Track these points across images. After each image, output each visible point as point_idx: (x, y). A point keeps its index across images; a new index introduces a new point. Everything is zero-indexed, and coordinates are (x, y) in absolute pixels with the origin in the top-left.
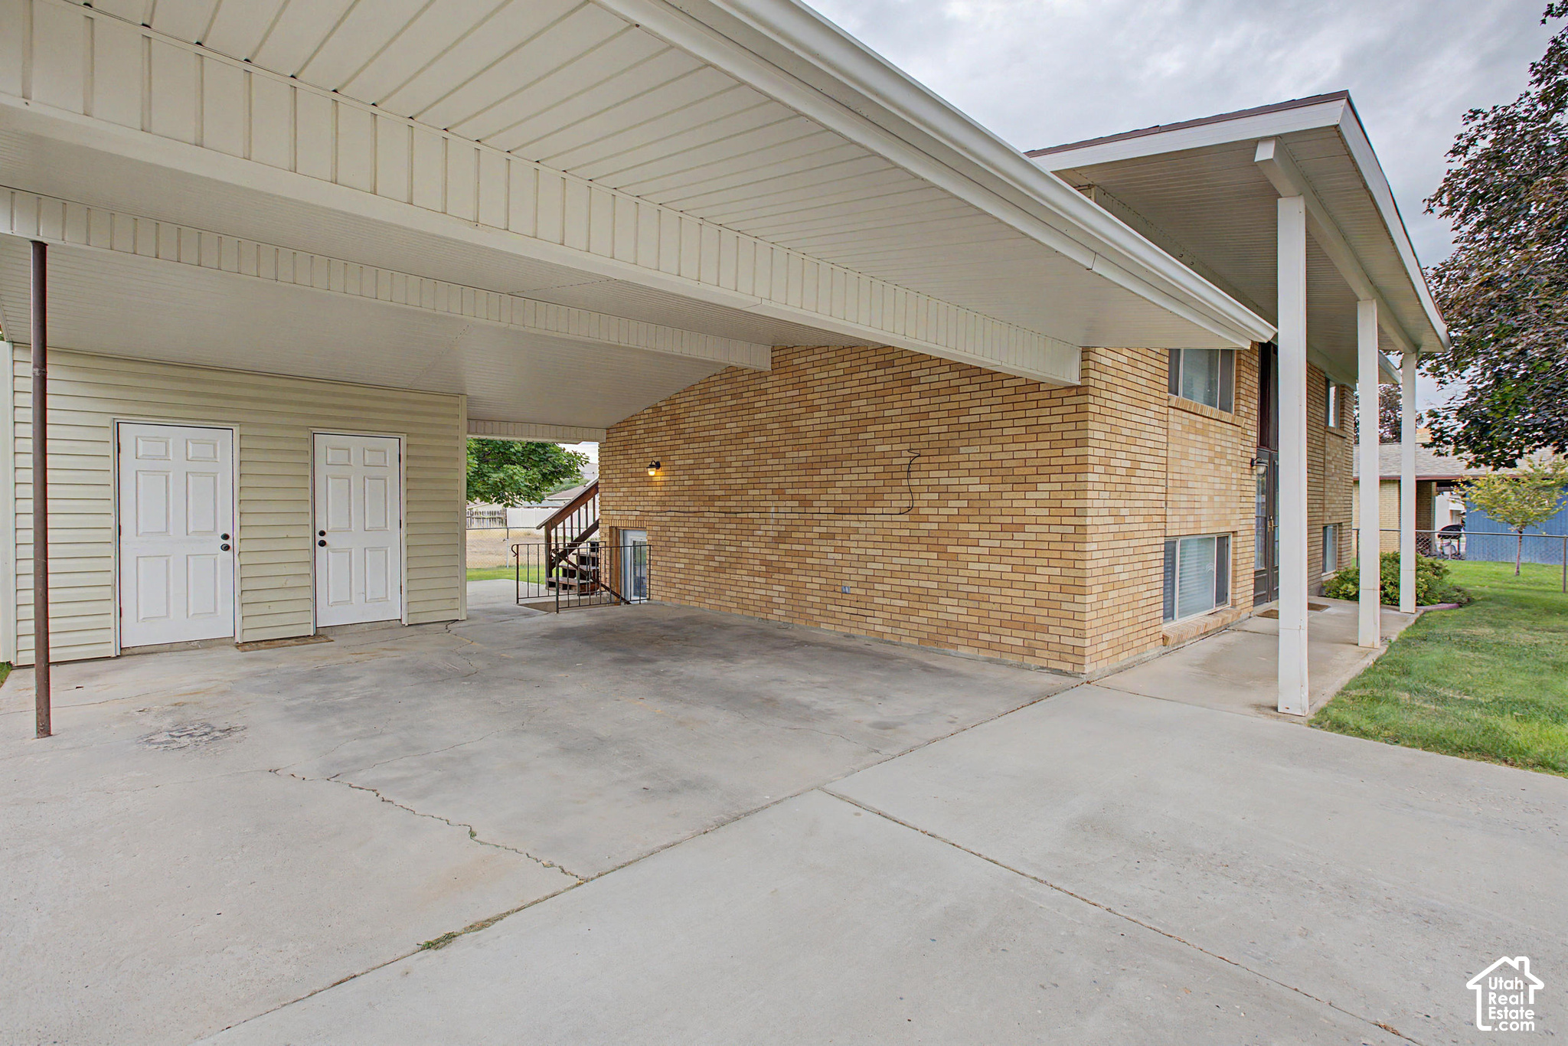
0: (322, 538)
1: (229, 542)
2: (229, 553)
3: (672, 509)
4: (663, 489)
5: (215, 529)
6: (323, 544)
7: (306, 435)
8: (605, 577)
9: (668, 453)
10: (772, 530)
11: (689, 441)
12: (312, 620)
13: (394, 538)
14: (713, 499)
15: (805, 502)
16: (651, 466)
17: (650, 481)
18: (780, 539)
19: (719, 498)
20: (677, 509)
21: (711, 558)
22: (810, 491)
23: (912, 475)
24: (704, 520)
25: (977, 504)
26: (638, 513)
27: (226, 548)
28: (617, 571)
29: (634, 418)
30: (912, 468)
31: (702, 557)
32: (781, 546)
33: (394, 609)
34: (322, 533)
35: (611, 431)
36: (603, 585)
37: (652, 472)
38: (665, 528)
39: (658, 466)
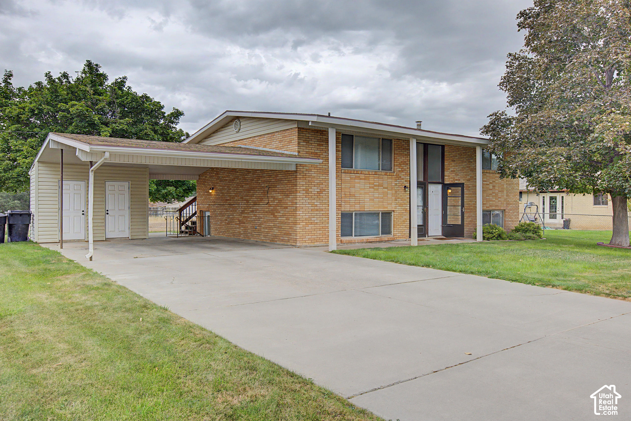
0: (107, 212)
1: (84, 213)
2: (84, 216)
3: (217, 204)
4: (214, 197)
5: (81, 210)
6: (108, 214)
7: (103, 182)
8: (198, 229)
9: (216, 185)
10: (240, 210)
11: (221, 181)
12: (105, 236)
13: (127, 213)
14: (227, 200)
15: (248, 201)
16: (211, 189)
17: (210, 194)
18: (243, 212)
19: (228, 200)
20: (218, 204)
21: (226, 220)
22: (248, 198)
23: (269, 193)
24: (224, 207)
25: (280, 201)
26: (208, 205)
27: (83, 214)
28: (202, 227)
29: (207, 172)
30: (269, 191)
31: (224, 220)
32: (243, 215)
33: (127, 234)
34: (107, 211)
35: (200, 176)
36: (197, 232)
37: (210, 191)
38: (215, 210)
39: (213, 189)
